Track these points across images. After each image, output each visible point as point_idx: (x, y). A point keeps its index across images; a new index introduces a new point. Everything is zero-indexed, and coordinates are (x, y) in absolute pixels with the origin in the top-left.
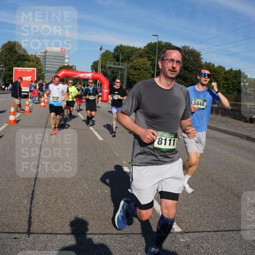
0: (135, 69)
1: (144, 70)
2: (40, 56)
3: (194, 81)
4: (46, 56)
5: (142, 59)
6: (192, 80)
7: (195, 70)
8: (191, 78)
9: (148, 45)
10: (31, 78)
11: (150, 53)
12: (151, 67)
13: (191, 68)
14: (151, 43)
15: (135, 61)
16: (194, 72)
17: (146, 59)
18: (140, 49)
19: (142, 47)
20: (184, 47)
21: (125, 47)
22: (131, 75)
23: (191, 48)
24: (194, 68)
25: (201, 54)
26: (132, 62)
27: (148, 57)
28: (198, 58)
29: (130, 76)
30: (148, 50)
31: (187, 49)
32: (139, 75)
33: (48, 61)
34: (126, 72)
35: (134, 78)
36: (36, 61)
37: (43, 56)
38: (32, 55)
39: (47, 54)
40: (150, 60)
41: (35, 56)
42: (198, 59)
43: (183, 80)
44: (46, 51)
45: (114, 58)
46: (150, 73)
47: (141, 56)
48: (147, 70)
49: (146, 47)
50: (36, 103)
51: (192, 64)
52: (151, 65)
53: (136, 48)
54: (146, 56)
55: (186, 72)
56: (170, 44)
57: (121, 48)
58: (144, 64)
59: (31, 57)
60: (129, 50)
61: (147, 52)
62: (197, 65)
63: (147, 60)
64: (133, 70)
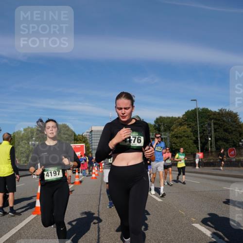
0: (177, 137)
1: (186, 137)
2: (87, 135)
3: (235, 141)
4: (92, 135)
5: (182, 127)
6: (233, 141)
7: (235, 131)
8: (232, 138)
9: (186, 113)
10: (81, 153)
11: (189, 121)
12: (192, 133)
13: (230, 129)
14: (188, 111)
15: (175, 130)
16: (234, 133)
17: (186, 127)
18: (179, 118)
19: (181, 116)
20: (221, 110)
21: (165, 118)
22: (174, 143)
23: (227, 110)
24: (234, 129)
25: (238, 114)
26: (173, 131)
27: (188, 125)
28: (236, 118)
29: (173, 145)
30: (186, 118)
31: (224, 112)
32: (181, 143)
33: (94, 140)
34: (168, 141)
35: (177, 146)
36: (83, 140)
37: (89, 135)
38: (79, 135)
39: (93, 133)
40: (190, 127)
41: (82, 135)
42: (236, 120)
43: (224, 141)
44: (92, 131)
45: (155, 129)
46: (191, 139)
47: (181, 124)
48: (188, 137)
49: (184, 115)
50: (87, 176)
51: (231, 126)
52: (191, 132)
53: (175, 118)
54: (185, 124)
55: (227, 134)
56: (207, 109)
57: (161, 119)
58: (184, 132)
59: (79, 137)
60: (169, 120)
61: (186, 121)
62: (236, 126)
63: (188, 128)
64: (175, 138)
